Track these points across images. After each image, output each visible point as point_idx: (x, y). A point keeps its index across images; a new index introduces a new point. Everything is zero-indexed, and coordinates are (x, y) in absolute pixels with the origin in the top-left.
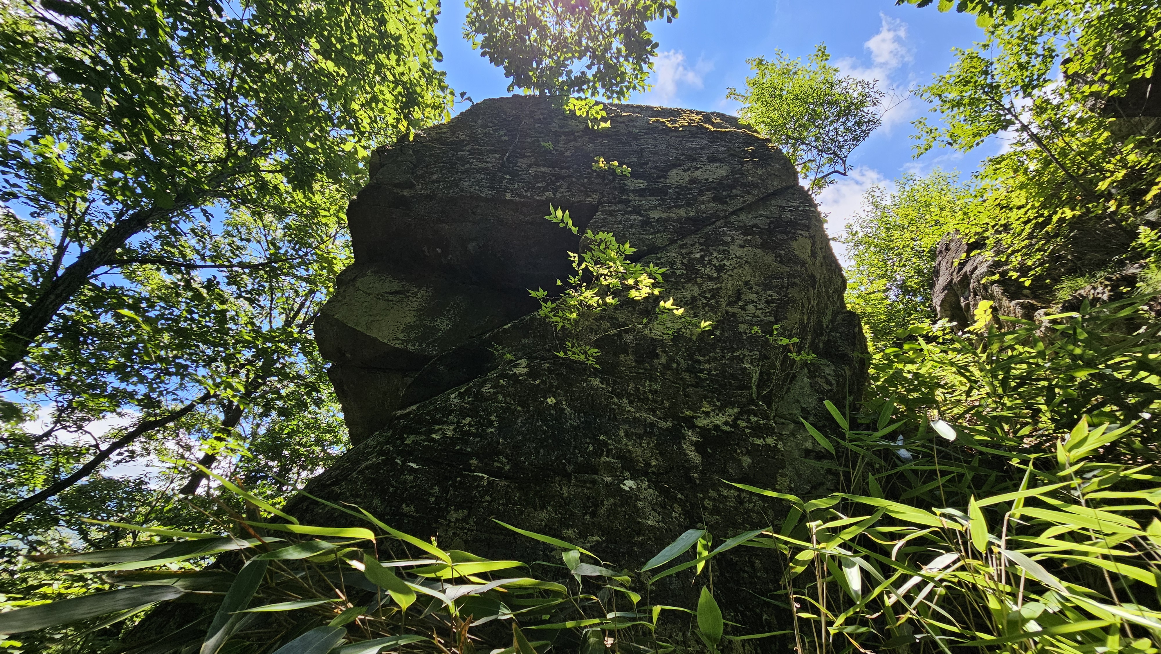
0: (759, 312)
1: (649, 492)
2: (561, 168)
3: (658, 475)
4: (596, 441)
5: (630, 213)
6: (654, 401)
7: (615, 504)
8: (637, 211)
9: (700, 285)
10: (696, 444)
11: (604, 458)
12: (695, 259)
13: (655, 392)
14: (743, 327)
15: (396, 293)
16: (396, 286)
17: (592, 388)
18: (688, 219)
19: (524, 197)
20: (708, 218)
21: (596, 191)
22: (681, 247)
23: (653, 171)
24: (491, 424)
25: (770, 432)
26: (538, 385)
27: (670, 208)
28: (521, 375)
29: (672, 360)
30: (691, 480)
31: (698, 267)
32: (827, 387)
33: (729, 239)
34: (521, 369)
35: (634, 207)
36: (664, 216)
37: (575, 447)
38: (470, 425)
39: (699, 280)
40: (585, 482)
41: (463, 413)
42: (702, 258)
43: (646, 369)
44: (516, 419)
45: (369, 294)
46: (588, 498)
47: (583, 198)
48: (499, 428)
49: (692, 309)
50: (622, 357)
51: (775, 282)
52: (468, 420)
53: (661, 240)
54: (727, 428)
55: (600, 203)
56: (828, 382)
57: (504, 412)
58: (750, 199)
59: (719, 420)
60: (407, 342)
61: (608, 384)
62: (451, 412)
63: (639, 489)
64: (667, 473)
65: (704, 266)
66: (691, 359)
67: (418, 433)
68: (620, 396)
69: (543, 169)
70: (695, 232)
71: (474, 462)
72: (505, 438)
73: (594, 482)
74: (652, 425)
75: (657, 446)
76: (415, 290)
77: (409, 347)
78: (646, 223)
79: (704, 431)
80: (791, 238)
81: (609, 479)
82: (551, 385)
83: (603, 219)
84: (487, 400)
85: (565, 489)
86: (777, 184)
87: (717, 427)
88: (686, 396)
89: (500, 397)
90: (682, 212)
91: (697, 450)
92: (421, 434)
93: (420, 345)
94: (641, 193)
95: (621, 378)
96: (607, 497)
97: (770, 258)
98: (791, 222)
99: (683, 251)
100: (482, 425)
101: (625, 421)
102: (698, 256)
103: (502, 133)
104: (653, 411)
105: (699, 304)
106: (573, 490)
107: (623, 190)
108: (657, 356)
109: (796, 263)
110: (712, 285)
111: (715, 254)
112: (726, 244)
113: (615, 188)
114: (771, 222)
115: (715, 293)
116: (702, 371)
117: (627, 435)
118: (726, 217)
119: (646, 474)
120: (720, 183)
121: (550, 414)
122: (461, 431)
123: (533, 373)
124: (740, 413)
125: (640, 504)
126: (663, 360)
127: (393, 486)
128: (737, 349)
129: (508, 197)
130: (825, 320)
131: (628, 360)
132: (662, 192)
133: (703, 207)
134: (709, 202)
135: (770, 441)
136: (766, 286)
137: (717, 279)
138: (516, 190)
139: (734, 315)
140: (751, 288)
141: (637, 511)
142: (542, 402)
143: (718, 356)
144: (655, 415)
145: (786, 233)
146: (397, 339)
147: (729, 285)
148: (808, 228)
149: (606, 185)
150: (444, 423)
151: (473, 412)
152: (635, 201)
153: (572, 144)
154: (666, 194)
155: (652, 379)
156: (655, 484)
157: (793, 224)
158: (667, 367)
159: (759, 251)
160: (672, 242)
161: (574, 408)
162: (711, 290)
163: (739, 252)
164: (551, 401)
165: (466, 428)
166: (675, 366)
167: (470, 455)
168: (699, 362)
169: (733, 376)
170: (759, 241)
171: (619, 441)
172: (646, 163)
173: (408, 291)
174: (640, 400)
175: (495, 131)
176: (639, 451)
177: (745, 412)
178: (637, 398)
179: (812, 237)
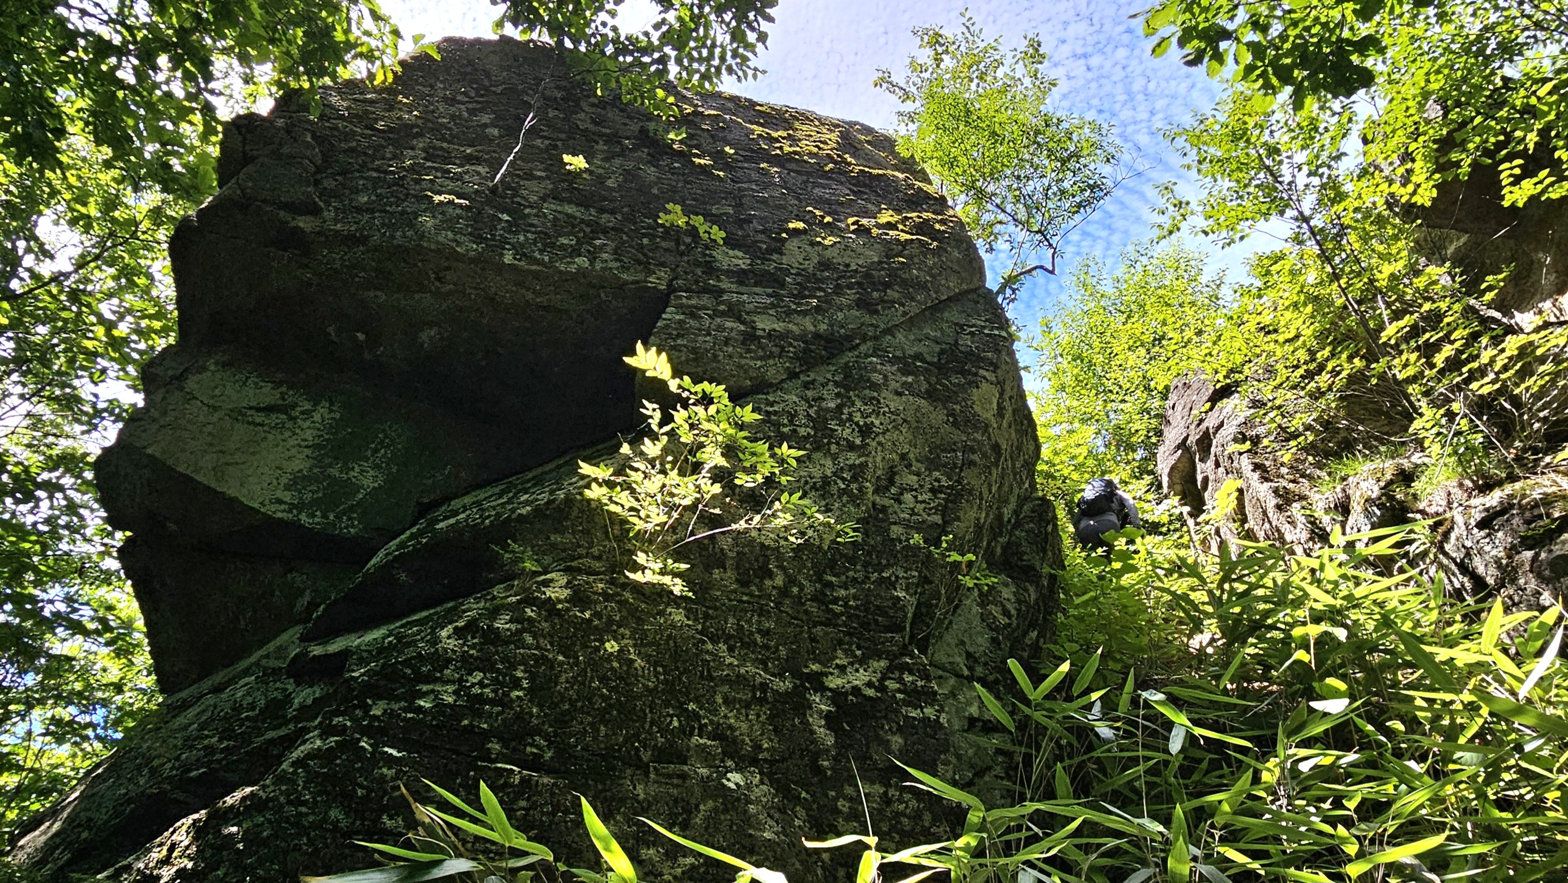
0: (920, 507)
1: (762, 791)
2: (602, 210)
3: (771, 762)
4: (682, 711)
5: (723, 314)
6: (766, 647)
7: (715, 810)
8: (734, 312)
9: (834, 457)
10: (828, 717)
11: (696, 740)
12: (828, 410)
13: (766, 633)
14: (896, 531)
15: (269, 409)
16: (268, 394)
17: (673, 626)
18: (817, 336)
19: (537, 262)
20: (849, 338)
21: (663, 265)
22: (806, 386)
23: (761, 237)
24: (516, 684)
25: (930, 697)
26: (589, 621)
27: (789, 313)
28: (560, 601)
29: (791, 581)
30: (819, 771)
31: (833, 425)
32: (1003, 620)
33: (877, 378)
34: (557, 591)
35: (730, 304)
36: (779, 326)
37: (652, 724)
38: (481, 684)
39: (834, 448)
40: (669, 776)
41: (468, 664)
42: (839, 408)
43: (751, 595)
44: (558, 676)
45: (215, 409)
46: (676, 801)
47: (640, 276)
48: (529, 691)
49: (823, 497)
50: (716, 573)
51: (945, 457)
52: (478, 676)
53: (774, 371)
54: (870, 692)
55: (671, 289)
56: (1006, 613)
57: (537, 665)
58: (913, 308)
59: (860, 678)
60: (300, 507)
61: (696, 620)
62: (449, 661)
63: (749, 786)
64: (784, 760)
65: (842, 423)
66: (820, 580)
67: (391, 698)
68: (715, 641)
69: (570, 209)
70: (826, 361)
71: (495, 746)
72: (541, 706)
73: (684, 776)
74: (764, 687)
75: (771, 718)
76: (307, 406)
77: (303, 517)
78: (750, 337)
79: (837, 696)
80: (970, 383)
81: (704, 771)
82: (610, 621)
83: (681, 322)
84: (507, 643)
85: (640, 789)
86: (953, 285)
87: (856, 690)
88: (813, 640)
89: (529, 639)
90: (808, 324)
91: (828, 726)
92: (398, 699)
93: (325, 516)
94: (741, 277)
95: (716, 609)
96: (704, 800)
97: (938, 416)
98: (971, 353)
99: (810, 394)
100: (502, 685)
101: (726, 680)
102: (832, 405)
103: (486, 118)
104: (763, 663)
105: (834, 489)
106: (653, 789)
107: (710, 268)
108: (771, 575)
109: (976, 428)
110: (853, 458)
111: (858, 404)
112: (874, 386)
113: (697, 264)
114: (942, 352)
115: (858, 472)
116: (835, 601)
117: (726, 701)
118: (876, 338)
119: (755, 762)
120: (867, 275)
121: (612, 668)
122: (468, 695)
123: (579, 598)
124: (890, 669)
125: (752, 808)
126: (779, 580)
127: (362, 787)
128: (888, 566)
129: (508, 258)
130: (1007, 512)
131: (725, 578)
132: (774, 280)
133: (840, 316)
134: (850, 308)
135: (929, 712)
136: (933, 464)
137: (861, 449)
138: (522, 246)
139: (884, 509)
140: (909, 466)
141: (748, 820)
142: (597, 649)
143: (860, 576)
144: (766, 670)
145: (963, 373)
146: (280, 502)
147: (878, 461)
148: (995, 367)
149: (682, 254)
150: (435, 680)
151: (485, 664)
152: (732, 292)
153: (617, 161)
154: (782, 285)
155: (762, 612)
156: (769, 776)
157: (975, 358)
158: (784, 592)
159: (923, 402)
160: (793, 375)
161: (647, 658)
162: (852, 467)
163: (894, 403)
164: (611, 646)
165: (476, 690)
166: (795, 590)
167: (486, 736)
168: (830, 585)
169: (881, 611)
170: (924, 386)
171: (715, 712)
172: (748, 221)
173: (293, 406)
174: (744, 645)
175: (472, 112)
176: (744, 726)
177: (895, 668)
178: (739, 642)
179: (1000, 383)
